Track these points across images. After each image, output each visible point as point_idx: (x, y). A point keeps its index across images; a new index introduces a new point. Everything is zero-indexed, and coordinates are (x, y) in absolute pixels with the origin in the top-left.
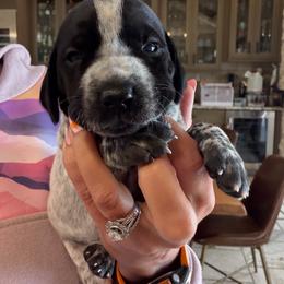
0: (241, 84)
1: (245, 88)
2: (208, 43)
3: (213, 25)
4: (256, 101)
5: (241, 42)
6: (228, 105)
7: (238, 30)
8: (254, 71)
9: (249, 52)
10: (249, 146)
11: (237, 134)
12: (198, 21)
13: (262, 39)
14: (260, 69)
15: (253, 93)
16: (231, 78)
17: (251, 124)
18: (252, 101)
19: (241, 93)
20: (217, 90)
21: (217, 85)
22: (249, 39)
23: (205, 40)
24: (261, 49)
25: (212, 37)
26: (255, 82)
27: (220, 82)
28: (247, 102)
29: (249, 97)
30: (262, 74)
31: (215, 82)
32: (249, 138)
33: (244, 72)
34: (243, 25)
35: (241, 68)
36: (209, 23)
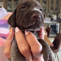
0: (52, 18)
1: (53, 18)
2: (45, 9)
3: (46, 5)
4: (55, 21)
5: (52, 8)
6: (49, 22)
8: (55, 15)
9: (54, 11)
10: (54, 31)
12: (43, 4)
13: (56, 8)
14: (56, 14)
15: (54, 20)
16: (50, 16)
17: (54, 26)
18: (54, 21)
19: (52, 20)
20: (47, 19)
22: (54, 8)
24: (56, 10)
25: (46, 8)
26: (55, 17)
27: (47, 17)
32: (54, 29)
34: (52, 5)
35: (52, 14)
36: (45, 5)
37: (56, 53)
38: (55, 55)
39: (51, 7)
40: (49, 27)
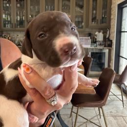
0: (94, 37)
1: (96, 39)
2: (80, 20)
3: (82, 12)
4: (100, 45)
5: (94, 19)
6: (89, 46)
7: (93, 14)
8: (99, 32)
11: (92, 59)
12: (76, 10)
13: (103, 18)
14: (102, 31)
16: (90, 35)
17: (99, 55)
18: (99, 45)
19: (94, 41)
20: (84, 40)
21: (84, 38)
22: (97, 18)
23: (79, 18)
24: (102, 22)
25: (82, 17)
26: (100, 37)
27: (85, 37)
28: (97, 45)
29: (98, 43)
30: (103, 33)
31: (83, 37)
32: (98, 61)
33: (96, 32)
34: (94, 12)
35: (94, 30)
36: (80, 11)
37: (101, 108)
38: (100, 112)
39: (92, 16)
40: (89, 56)
